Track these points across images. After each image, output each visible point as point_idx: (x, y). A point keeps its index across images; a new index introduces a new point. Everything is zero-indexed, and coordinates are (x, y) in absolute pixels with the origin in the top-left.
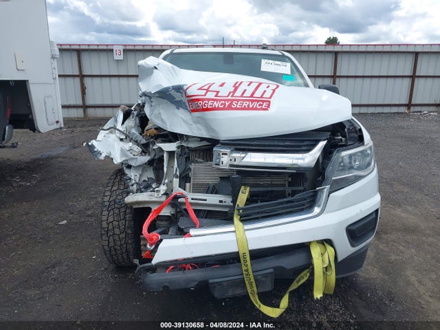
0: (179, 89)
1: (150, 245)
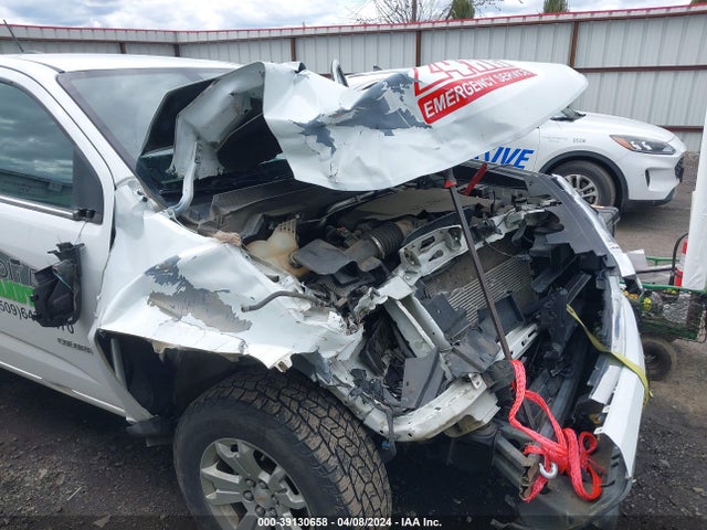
1: (548, 469)
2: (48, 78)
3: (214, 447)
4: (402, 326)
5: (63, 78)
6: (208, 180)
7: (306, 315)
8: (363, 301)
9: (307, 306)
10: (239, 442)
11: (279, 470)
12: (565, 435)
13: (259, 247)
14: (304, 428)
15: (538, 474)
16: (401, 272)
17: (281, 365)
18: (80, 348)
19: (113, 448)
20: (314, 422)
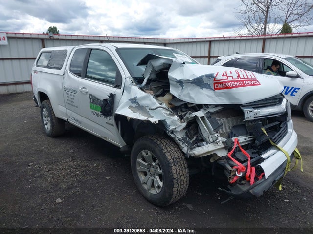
0: (210, 76)
1: (239, 173)
2: (114, 50)
3: (142, 153)
4: (200, 126)
5: (118, 50)
6: (151, 79)
7: (167, 114)
8: (187, 115)
9: (168, 112)
10: (148, 152)
11: (157, 161)
12: (251, 169)
13: (160, 98)
14: (166, 150)
15: (235, 175)
16: (202, 110)
17: (155, 122)
18: (111, 125)
19: (115, 163)
20: (169, 149)
